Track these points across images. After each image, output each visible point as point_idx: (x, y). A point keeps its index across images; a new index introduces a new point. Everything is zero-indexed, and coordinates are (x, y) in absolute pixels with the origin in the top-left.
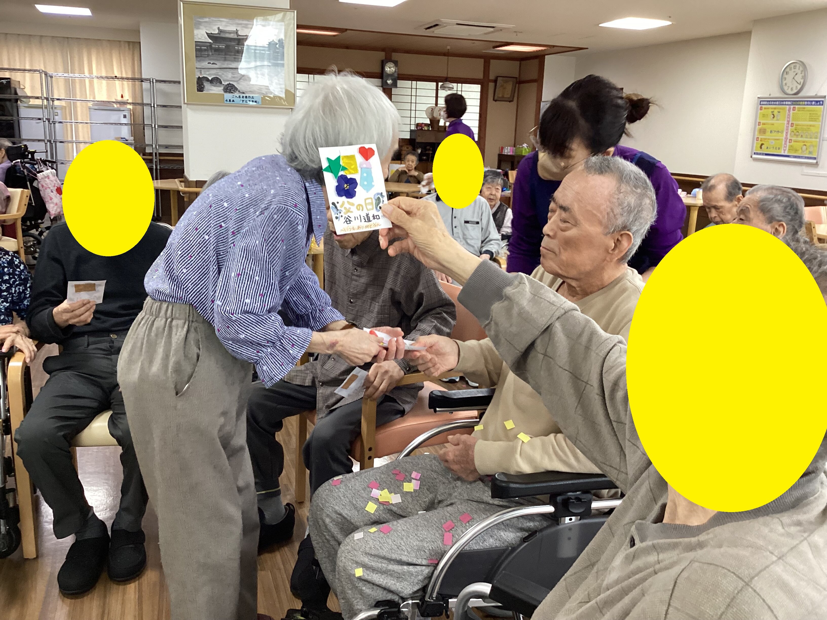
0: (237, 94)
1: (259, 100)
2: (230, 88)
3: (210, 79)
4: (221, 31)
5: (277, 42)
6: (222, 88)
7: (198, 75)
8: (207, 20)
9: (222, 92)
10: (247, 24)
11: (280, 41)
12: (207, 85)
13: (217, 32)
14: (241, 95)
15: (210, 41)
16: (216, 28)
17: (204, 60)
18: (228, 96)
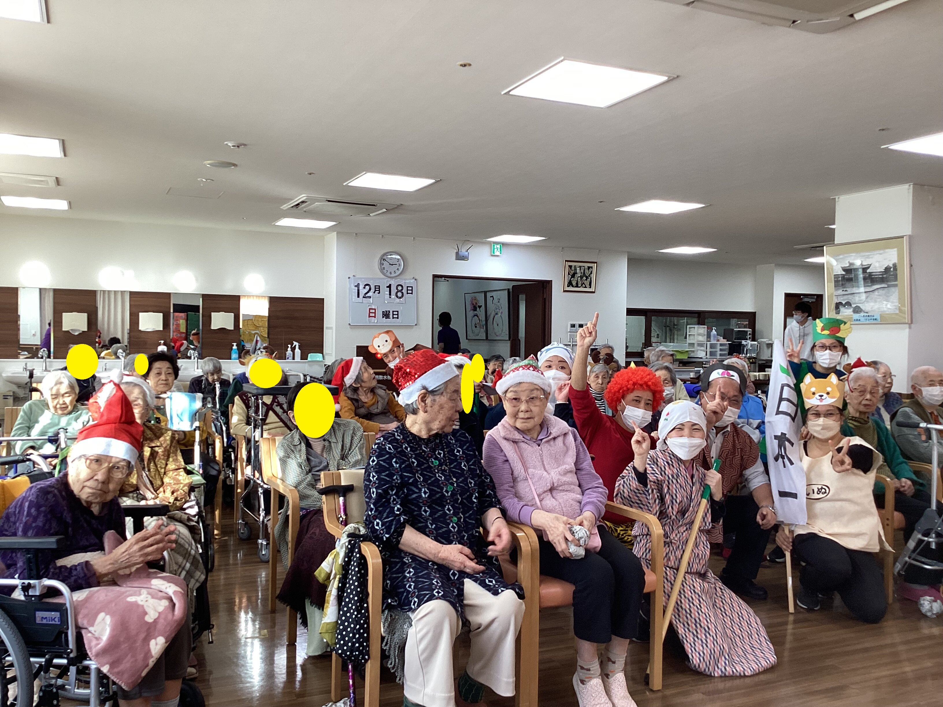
0: (862, 314)
1: (879, 318)
2: (857, 310)
3: (844, 303)
4: (851, 264)
5: (891, 266)
6: (852, 310)
7: (836, 301)
8: (841, 257)
9: (852, 313)
10: (868, 255)
11: (895, 265)
12: (842, 309)
13: (848, 265)
14: (866, 314)
15: (844, 273)
16: (847, 262)
17: (839, 289)
18: (856, 316)
